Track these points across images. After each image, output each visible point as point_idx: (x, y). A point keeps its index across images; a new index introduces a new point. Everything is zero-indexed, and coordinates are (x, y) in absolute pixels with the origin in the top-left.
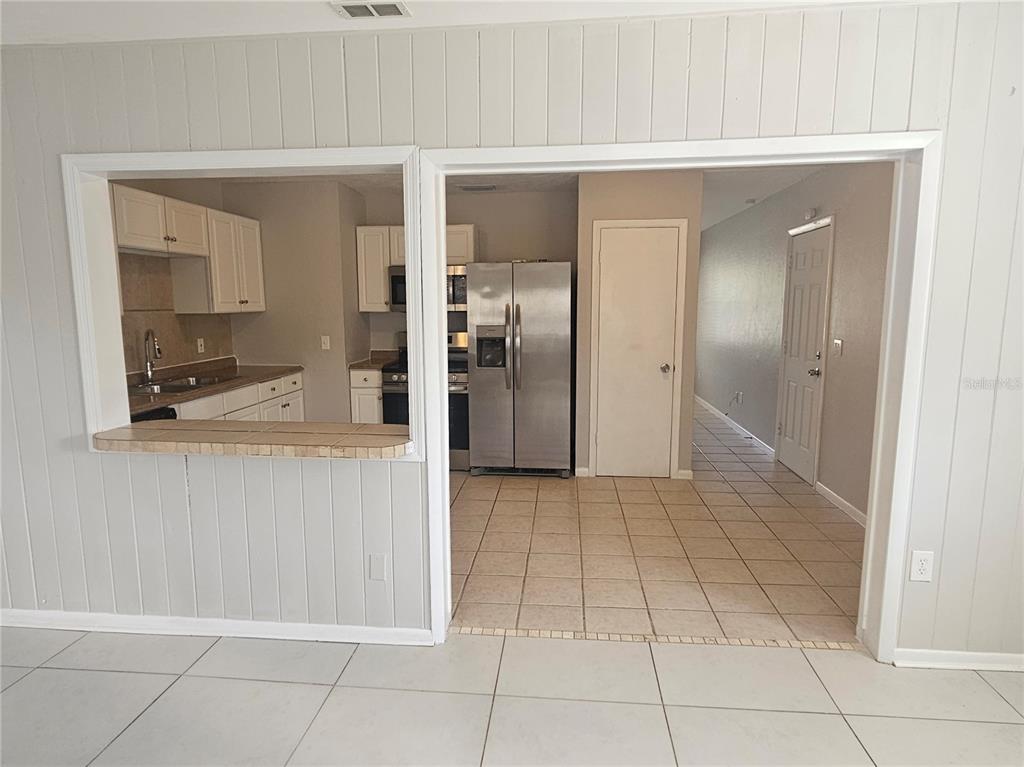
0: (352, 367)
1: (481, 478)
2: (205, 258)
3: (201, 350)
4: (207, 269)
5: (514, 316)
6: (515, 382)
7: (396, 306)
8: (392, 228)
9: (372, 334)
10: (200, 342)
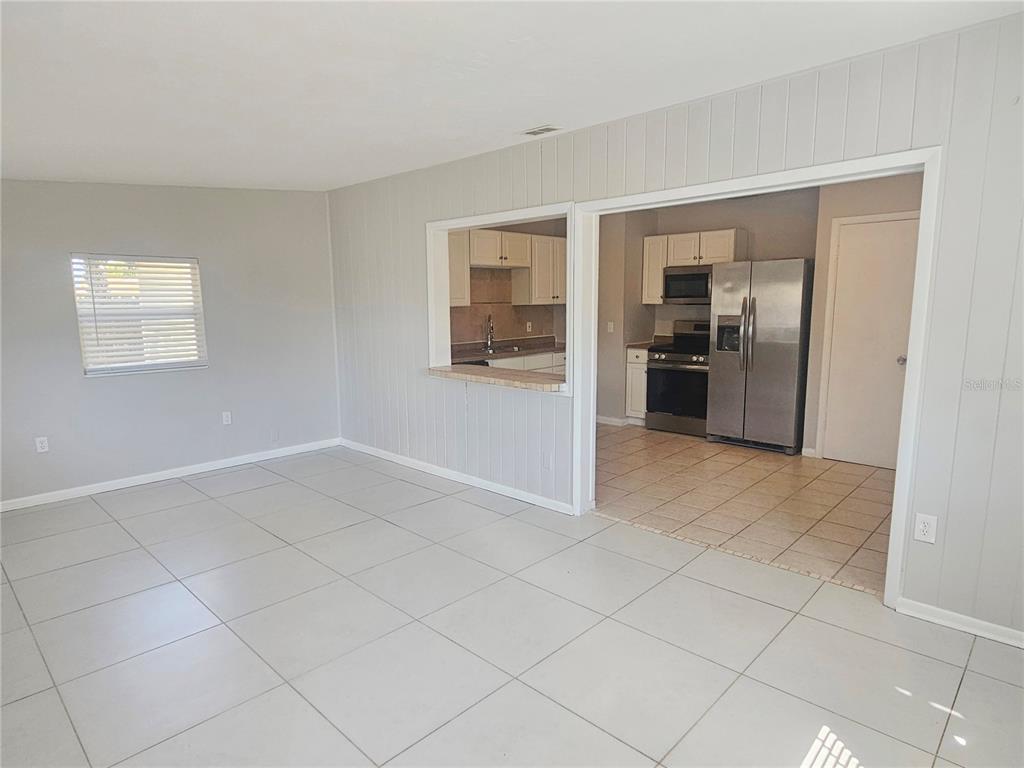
0: (629, 347)
1: (714, 445)
2: (528, 268)
3: (529, 330)
4: (530, 275)
5: (750, 308)
6: (746, 364)
7: (669, 299)
8: (670, 236)
9: (656, 322)
10: (529, 324)
